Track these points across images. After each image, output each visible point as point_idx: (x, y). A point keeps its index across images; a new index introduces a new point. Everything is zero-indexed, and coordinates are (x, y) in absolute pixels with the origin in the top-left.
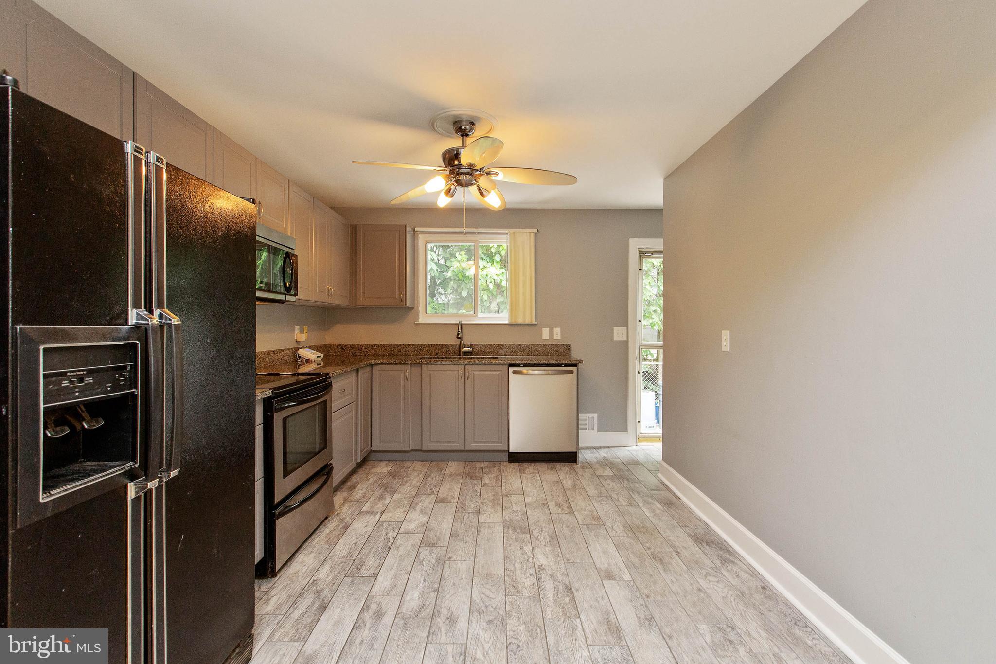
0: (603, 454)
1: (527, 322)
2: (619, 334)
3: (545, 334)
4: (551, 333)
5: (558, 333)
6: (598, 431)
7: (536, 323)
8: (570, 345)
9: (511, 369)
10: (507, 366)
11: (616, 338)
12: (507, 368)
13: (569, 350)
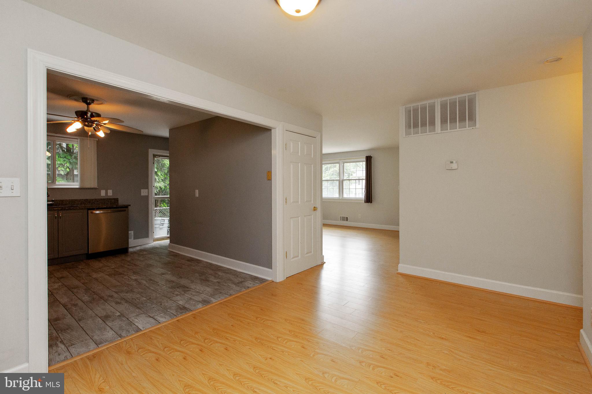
0: (138, 248)
1: (92, 187)
2: (144, 192)
3: (103, 193)
4: (107, 193)
5: (110, 193)
6: (134, 239)
7: (98, 188)
8: (118, 199)
9: (89, 211)
10: (87, 210)
11: (142, 194)
12: (87, 211)
13: (118, 201)
